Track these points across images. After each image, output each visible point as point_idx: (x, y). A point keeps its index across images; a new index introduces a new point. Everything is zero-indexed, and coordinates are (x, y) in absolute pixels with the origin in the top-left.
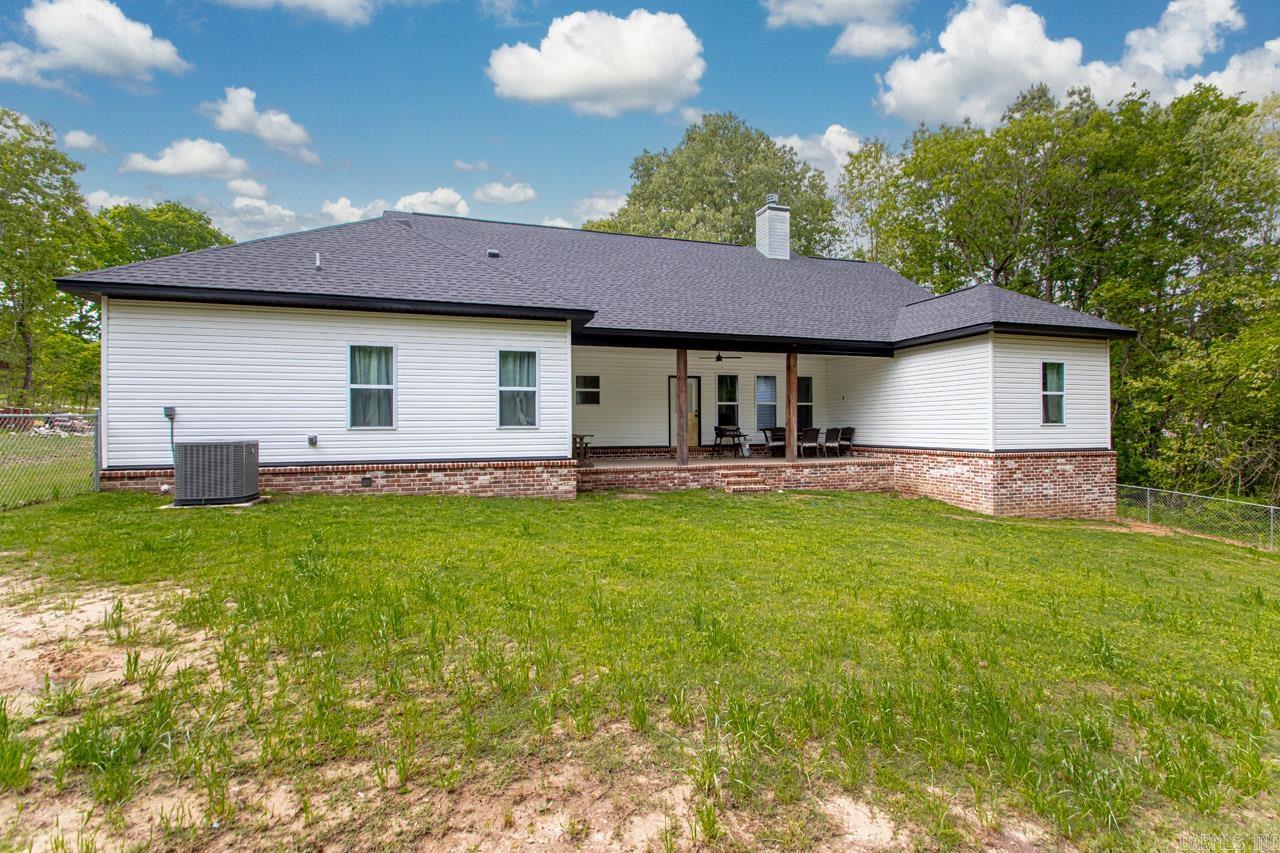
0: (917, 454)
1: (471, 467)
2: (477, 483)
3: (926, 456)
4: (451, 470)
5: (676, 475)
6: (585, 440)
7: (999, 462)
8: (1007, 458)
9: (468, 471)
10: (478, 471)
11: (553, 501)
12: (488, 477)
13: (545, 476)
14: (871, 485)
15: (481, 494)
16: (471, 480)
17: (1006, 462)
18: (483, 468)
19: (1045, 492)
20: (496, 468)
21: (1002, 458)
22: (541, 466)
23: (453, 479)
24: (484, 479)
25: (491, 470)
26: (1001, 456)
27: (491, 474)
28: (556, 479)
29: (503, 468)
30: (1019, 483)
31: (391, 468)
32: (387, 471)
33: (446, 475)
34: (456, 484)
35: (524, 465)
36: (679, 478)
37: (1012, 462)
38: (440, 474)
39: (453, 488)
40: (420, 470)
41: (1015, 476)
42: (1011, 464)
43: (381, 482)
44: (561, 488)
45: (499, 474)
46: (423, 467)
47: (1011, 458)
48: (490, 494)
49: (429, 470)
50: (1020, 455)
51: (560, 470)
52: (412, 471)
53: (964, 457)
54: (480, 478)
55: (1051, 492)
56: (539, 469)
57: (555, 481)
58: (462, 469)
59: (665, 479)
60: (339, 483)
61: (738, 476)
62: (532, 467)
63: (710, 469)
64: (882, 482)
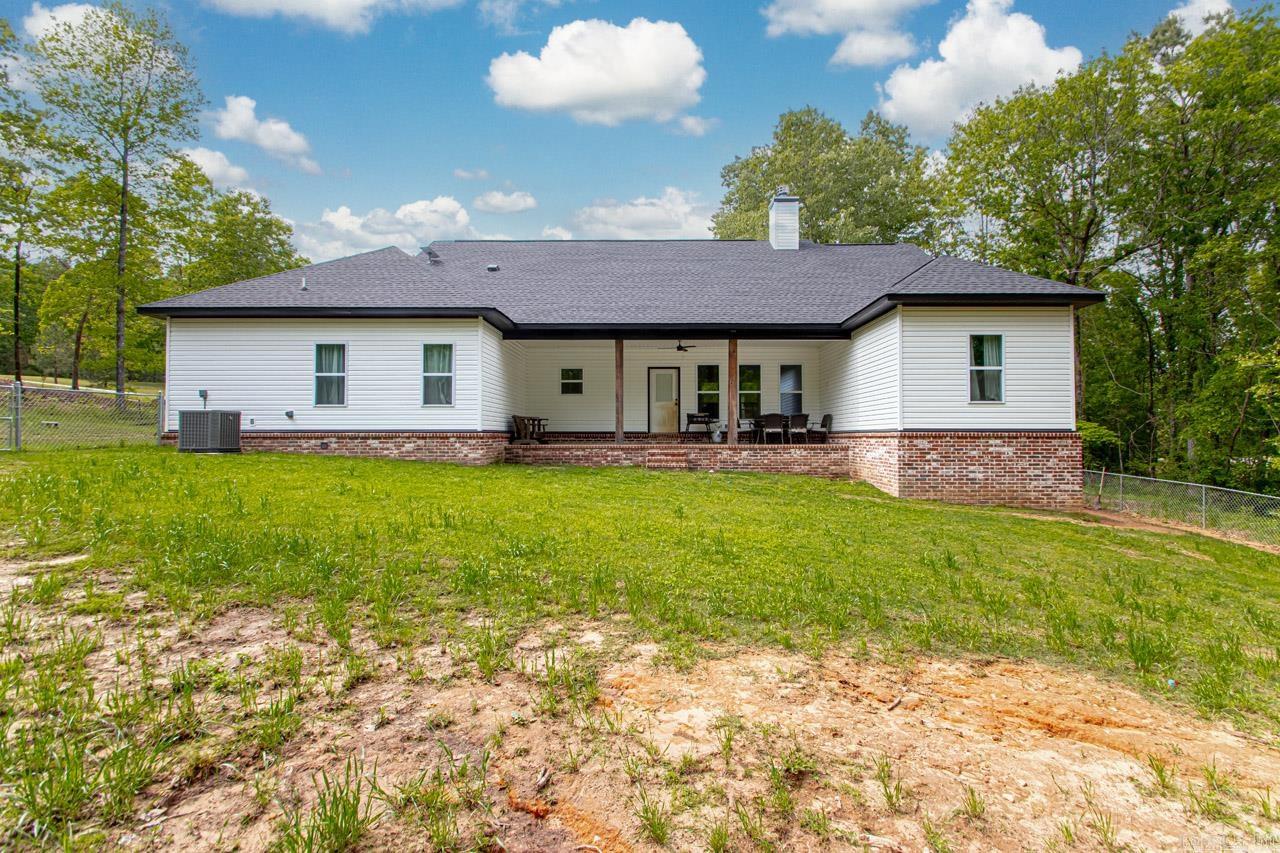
0: (860, 437)
1: (399, 437)
2: (404, 449)
3: (865, 439)
4: (385, 438)
5: (609, 452)
7: (906, 441)
8: (916, 437)
9: (397, 440)
10: (404, 440)
11: (463, 464)
12: (412, 445)
13: (458, 445)
15: (407, 458)
16: (399, 447)
17: (915, 442)
18: (408, 438)
19: (971, 476)
20: (419, 438)
21: (909, 437)
22: (453, 437)
23: (385, 446)
24: (409, 447)
25: (415, 439)
26: (909, 435)
27: (414, 442)
28: (466, 448)
29: (424, 438)
30: (934, 464)
31: (341, 436)
32: (338, 438)
33: (380, 443)
34: (388, 449)
35: (442, 436)
36: (612, 456)
37: (925, 442)
38: (377, 441)
39: (386, 452)
40: (362, 438)
41: (928, 457)
42: (923, 444)
43: (334, 445)
44: (472, 455)
45: (421, 442)
46: (365, 436)
47: (923, 437)
48: (413, 458)
49: (368, 438)
50: (936, 435)
51: (470, 441)
52: (356, 438)
53: (884, 437)
54: (407, 445)
55: (980, 476)
56: (452, 440)
57: (465, 450)
58: (392, 438)
59: (598, 456)
60: (305, 445)
61: (666, 455)
62: (447, 438)
63: (642, 449)
64: (833, 467)
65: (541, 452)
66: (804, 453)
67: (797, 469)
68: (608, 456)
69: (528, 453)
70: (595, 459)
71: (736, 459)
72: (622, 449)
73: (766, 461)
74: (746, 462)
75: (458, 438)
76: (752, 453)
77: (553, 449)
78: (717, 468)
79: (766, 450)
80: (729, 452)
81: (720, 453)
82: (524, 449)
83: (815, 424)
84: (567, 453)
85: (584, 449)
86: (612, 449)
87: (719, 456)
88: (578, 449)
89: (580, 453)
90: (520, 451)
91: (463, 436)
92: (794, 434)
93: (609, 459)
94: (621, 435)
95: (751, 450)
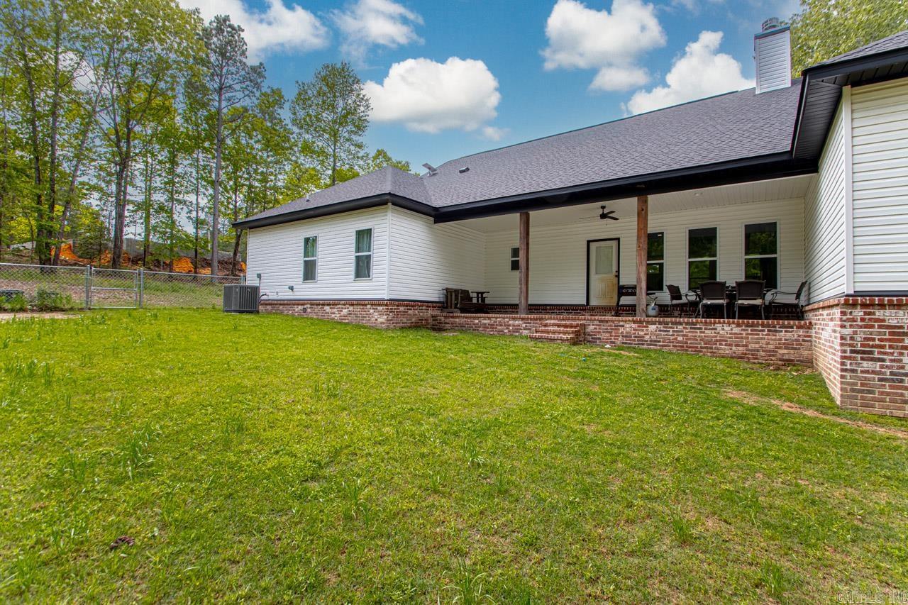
1: (340, 304)
2: (342, 313)
4: (333, 305)
5: (511, 322)
6: (484, 296)
9: (339, 307)
10: (342, 307)
11: (373, 328)
12: (346, 310)
13: (372, 311)
14: (763, 354)
15: (344, 321)
16: (340, 312)
17: (879, 314)
18: (344, 305)
20: (350, 305)
22: (369, 304)
23: (333, 311)
24: (345, 312)
25: (347, 306)
27: (348, 308)
28: (376, 314)
29: (353, 305)
31: (315, 303)
32: (311, 305)
33: (330, 308)
34: (334, 314)
35: (363, 303)
36: (514, 325)
39: (333, 317)
43: (309, 310)
44: (379, 320)
45: (351, 308)
48: (347, 321)
49: (325, 305)
51: (378, 308)
52: (320, 305)
54: (344, 310)
56: (368, 307)
57: (376, 315)
58: (336, 305)
59: (501, 325)
60: (297, 310)
61: (559, 326)
62: (366, 305)
63: (541, 319)
64: (785, 351)
65: (457, 320)
66: (737, 330)
67: (725, 350)
68: (510, 325)
69: (447, 321)
70: (499, 328)
71: (641, 333)
72: (522, 319)
73: (680, 338)
74: (654, 338)
75: (372, 305)
76: (661, 327)
77: (466, 317)
78: (618, 343)
79: (680, 324)
80: (634, 326)
81: (623, 326)
82: (445, 317)
83: (783, 293)
84: (477, 321)
85: (489, 318)
86: (514, 319)
87: (621, 330)
88: (485, 318)
89: (487, 321)
90: (443, 319)
91: (375, 303)
92: (742, 308)
93: (511, 328)
94: (523, 306)
95: (660, 323)
